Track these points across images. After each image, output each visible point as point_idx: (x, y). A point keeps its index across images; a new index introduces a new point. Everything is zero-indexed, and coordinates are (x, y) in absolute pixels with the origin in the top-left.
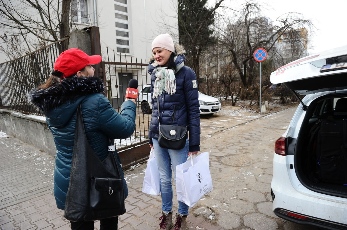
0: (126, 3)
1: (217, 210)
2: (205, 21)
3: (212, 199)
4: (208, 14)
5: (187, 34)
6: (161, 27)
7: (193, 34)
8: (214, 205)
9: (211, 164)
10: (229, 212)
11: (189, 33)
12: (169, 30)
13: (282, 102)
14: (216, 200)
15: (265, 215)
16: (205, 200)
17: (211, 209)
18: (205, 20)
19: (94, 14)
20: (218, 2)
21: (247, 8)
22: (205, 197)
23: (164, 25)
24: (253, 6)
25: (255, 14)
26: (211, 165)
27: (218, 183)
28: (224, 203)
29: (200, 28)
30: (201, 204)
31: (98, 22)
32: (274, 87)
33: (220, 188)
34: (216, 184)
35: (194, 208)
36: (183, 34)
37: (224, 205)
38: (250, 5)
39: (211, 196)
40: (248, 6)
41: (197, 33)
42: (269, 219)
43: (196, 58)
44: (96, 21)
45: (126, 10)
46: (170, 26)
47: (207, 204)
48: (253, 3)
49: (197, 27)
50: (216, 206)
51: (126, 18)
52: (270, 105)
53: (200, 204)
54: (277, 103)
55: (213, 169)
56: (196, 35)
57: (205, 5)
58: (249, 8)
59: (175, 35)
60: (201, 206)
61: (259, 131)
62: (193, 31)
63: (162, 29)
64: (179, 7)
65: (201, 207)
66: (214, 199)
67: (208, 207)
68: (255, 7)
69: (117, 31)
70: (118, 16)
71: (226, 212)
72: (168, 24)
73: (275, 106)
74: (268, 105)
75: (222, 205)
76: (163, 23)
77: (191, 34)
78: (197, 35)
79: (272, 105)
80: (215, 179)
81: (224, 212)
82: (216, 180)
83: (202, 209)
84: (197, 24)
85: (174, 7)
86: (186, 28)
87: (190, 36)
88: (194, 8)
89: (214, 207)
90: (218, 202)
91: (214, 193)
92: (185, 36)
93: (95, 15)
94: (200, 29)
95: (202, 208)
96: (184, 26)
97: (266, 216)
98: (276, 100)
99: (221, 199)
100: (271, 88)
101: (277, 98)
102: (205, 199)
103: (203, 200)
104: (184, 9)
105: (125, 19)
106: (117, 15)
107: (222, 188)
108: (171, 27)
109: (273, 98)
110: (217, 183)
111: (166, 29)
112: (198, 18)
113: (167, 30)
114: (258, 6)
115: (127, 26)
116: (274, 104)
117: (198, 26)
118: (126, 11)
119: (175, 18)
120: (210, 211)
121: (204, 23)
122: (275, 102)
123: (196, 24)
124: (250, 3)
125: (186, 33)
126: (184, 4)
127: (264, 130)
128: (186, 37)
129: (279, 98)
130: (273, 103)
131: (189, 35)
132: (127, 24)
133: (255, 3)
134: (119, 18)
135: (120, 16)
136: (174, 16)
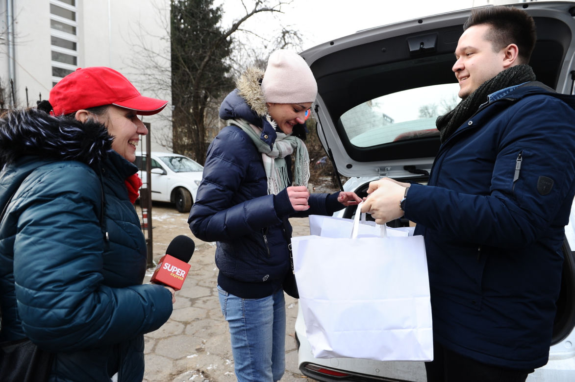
0: (73, 4)
1: (215, 373)
2: (214, 51)
3: (208, 353)
4: (220, 40)
5: (183, 68)
6: (138, 53)
7: (193, 69)
8: (210, 364)
9: (213, 291)
10: (233, 375)
11: (189, 68)
12: (152, 59)
13: (334, 186)
14: (214, 357)
15: (291, 372)
16: (195, 357)
17: (203, 372)
18: (215, 48)
19: (7, 17)
20: (236, 22)
21: (284, 36)
22: (196, 352)
23: (144, 51)
24: (292, 35)
25: (294, 47)
26: (214, 293)
27: (222, 323)
28: (228, 359)
29: (206, 60)
30: (188, 366)
31: (15, 31)
32: (323, 161)
33: (224, 333)
34: (218, 326)
35: (174, 375)
36: (178, 69)
37: (227, 363)
38: (288, 32)
39: (206, 350)
40: (285, 33)
41: (200, 69)
42: (298, 379)
43: (199, 111)
44: (10, 31)
45: (73, 16)
46: (153, 52)
47: (198, 365)
48: (292, 30)
49: (202, 58)
50: (213, 366)
51: (74, 30)
52: (317, 190)
53: (185, 366)
54: (327, 187)
55: (215, 301)
56: (199, 71)
57: (218, 25)
58: (286, 37)
59: (163, 69)
60: (186, 369)
61: (297, 232)
62: (195, 65)
63: (140, 57)
64: (172, 23)
65: (186, 371)
66: (212, 354)
67: (198, 370)
68: (295, 37)
69: (53, 52)
70: (56, 26)
71: (229, 375)
72: (150, 49)
73: (323, 191)
74: (314, 189)
75: (223, 364)
76: (143, 46)
77: (191, 69)
78: (200, 73)
79: (319, 190)
80: (216, 319)
81: (226, 375)
82: (220, 319)
83: (188, 375)
84: (201, 54)
85: (162, 22)
86: (183, 58)
87: (189, 73)
88: (199, 27)
89: (209, 368)
90: (217, 358)
91: (213, 344)
92: (180, 71)
93: (10, 19)
94: (207, 62)
95: (187, 373)
96: (179, 55)
97: (293, 375)
98: (326, 182)
99: (223, 354)
100: (320, 163)
101: (327, 179)
102: (195, 355)
103: (192, 358)
104: (182, 26)
105: (71, 31)
106: (54, 23)
107: (227, 333)
108: (155, 55)
109: (321, 178)
110: (219, 324)
111: (147, 57)
112: (204, 44)
113: (149, 58)
114: (300, 36)
115: (74, 46)
116: (322, 189)
117: (204, 57)
118: (74, 19)
119: (163, 40)
120: (202, 376)
121: (213, 54)
122: (324, 185)
123: (199, 54)
124: (288, 29)
125: (182, 66)
126: (182, 19)
127: (303, 229)
128: (184, 75)
129: (329, 179)
130: (320, 186)
131: (187, 70)
132: (75, 41)
133: (295, 31)
134: (58, 29)
135: (61, 27)
136: (162, 37)
